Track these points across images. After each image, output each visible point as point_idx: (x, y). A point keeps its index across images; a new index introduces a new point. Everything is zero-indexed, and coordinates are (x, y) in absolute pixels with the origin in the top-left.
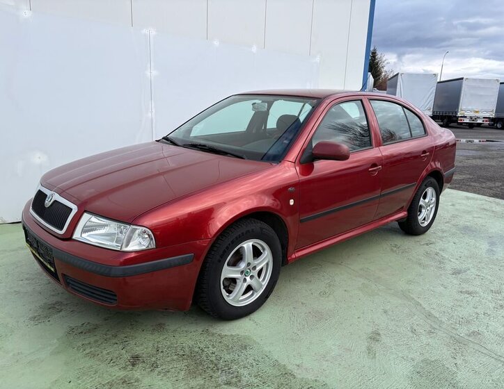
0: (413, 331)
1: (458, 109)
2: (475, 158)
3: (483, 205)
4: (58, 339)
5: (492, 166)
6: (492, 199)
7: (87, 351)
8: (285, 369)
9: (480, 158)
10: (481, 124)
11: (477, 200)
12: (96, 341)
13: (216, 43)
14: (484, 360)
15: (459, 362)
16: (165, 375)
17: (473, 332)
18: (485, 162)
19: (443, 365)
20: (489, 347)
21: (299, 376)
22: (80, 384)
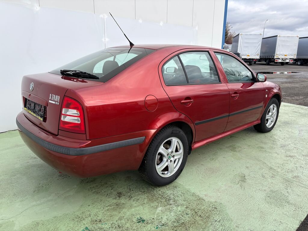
0: (263, 177)
1: (275, 54)
2: (286, 83)
3: (294, 109)
4: (77, 185)
5: (297, 87)
6: (298, 106)
7: (94, 191)
8: (199, 197)
9: (290, 83)
10: (288, 62)
11: (290, 106)
12: (97, 186)
13: (140, 21)
14: (302, 189)
15: (289, 191)
16: (137, 201)
17: (295, 176)
18: (293, 85)
19: (281, 193)
20: (304, 183)
21: (206, 200)
22: (94, 207)
